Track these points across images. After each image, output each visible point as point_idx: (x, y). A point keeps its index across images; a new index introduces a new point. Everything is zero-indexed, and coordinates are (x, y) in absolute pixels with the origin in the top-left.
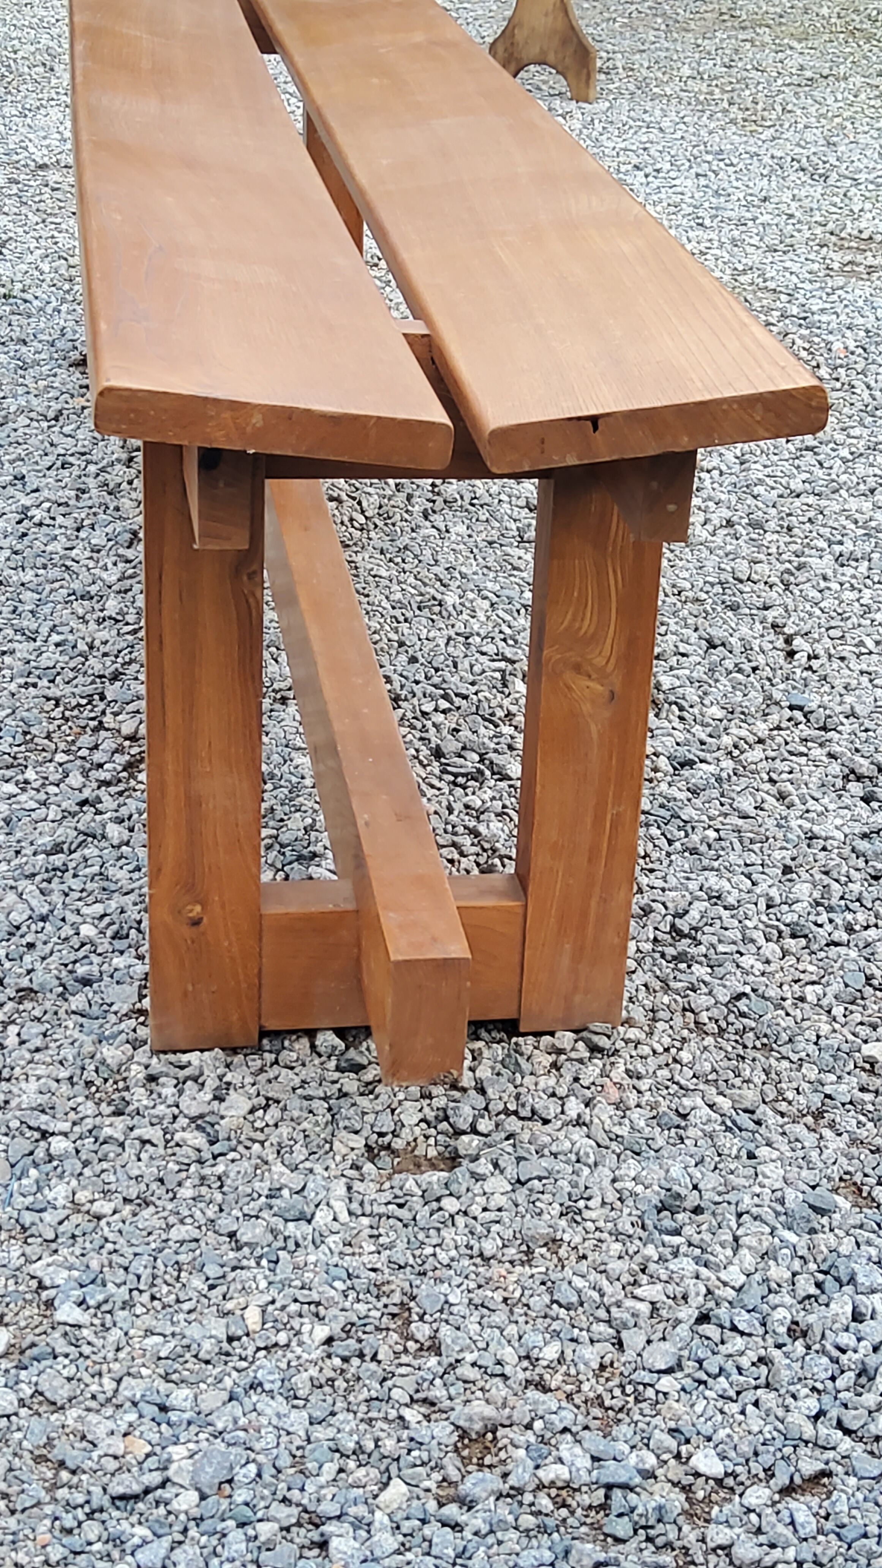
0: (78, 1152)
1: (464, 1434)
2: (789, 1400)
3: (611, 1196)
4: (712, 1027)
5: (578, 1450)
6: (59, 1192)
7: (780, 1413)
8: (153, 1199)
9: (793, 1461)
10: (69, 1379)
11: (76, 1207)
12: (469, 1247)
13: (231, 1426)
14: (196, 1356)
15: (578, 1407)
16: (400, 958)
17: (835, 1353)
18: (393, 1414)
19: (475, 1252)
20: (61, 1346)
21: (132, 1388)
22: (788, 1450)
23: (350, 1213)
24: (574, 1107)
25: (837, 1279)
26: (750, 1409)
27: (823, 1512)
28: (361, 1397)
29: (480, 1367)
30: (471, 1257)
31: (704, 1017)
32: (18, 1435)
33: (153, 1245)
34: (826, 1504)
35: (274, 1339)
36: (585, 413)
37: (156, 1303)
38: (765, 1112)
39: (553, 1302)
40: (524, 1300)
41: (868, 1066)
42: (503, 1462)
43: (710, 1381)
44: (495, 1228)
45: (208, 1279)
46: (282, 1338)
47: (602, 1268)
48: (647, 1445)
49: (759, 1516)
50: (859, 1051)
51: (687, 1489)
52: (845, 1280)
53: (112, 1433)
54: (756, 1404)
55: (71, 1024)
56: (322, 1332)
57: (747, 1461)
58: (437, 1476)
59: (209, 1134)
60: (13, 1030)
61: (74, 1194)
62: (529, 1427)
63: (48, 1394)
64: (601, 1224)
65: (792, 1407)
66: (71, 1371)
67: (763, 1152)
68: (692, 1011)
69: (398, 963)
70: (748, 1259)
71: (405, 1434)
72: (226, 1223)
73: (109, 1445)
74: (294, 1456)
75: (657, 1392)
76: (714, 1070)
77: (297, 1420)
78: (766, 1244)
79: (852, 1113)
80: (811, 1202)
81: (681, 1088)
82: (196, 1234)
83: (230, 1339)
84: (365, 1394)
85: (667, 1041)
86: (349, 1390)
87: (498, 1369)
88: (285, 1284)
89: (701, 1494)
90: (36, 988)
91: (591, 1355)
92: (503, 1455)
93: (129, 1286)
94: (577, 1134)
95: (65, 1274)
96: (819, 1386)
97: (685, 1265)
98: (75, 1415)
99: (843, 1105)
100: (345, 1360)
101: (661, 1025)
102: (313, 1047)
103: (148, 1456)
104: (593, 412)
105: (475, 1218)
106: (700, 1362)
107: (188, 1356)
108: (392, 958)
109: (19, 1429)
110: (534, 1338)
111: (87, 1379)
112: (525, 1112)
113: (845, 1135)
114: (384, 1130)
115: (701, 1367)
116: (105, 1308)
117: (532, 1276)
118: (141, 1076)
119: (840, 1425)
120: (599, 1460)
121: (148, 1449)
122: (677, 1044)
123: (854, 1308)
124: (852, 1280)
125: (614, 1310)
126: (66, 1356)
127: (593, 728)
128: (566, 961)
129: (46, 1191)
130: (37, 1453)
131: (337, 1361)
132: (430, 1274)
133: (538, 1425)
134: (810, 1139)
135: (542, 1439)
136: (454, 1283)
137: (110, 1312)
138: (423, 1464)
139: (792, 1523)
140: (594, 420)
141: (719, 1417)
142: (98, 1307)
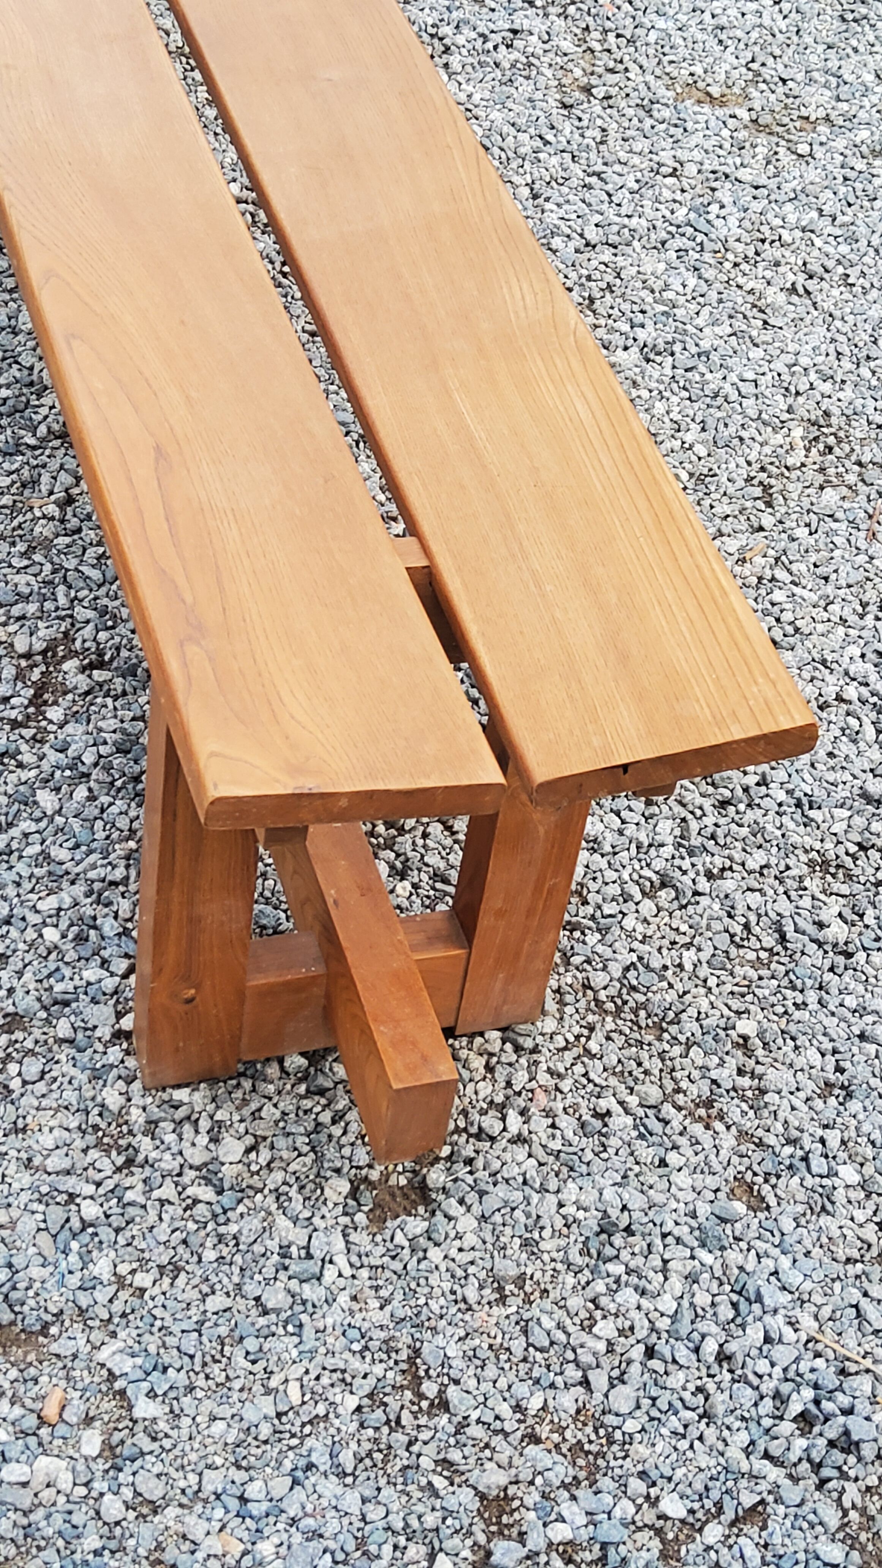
0: (107, 1216)
1: (482, 1497)
2: (726, 1433)
3: (559, 1223)
4: (610, 1006)
5: (575, 1508)
6: (102, 1267)
7: (720, 1446)
8: (182, 1264)
9: (735, 1494)
10: (158, 1476)
11: (120, 1282)
12: (453, 1293)
13: (301, 1514)
14: (256, 1438)
15: (565, 1456)
16: (400, 1086)
17: (755, 1381)
18: (424, 1481)
19: (459, 1298)
20: (146, 1444)
21: (213, 1481)
22: (730, 1484)
23: (351, 1265)
24: (514, 1122)
25: (747, 1299)
26: (697, 1443)
27: (762, 1542)
28: (397, 1468)
29: (484, 1423)
30: (456, 1302)
31: (602, 996)
32: (132, 1542)
33: (195, 1319)
34: (764, 1534)
35: (314, 1413)
36: (619, 763)
37: (210, 1382)
38: (668, 1110)
39: (529, 1345)
40: (505, 1345)
41: (741, 1041)
42: (518, 1522)
43: (663, 1418)
44: (472, 1270)
45: (248, 1353)
46: (321, 1409)
47: (562, 1303)
48: (625, 1493)
49: (717, 1552)
50: (734, 1028)
51: (659, 1532)
52: (753, 1299)
53: (208, 1533)
54: (701, 1438)
55: (63, 1058)
56: (352, 1402)
57: (700, 1495)
58: (469, 1542)
59: (215, 1186)
60: (13, 1068)
61: (115, 1266)
62: (532, 1483)
63: (146, 1496)
64: (554, 1255)
65: (729, 1440)
66: (158, 1468)
67: (673, 1158)
68: (591, 988)
69: (398, 1091)
70: (676, 1284)
71: (438, 1504)
72: (251, 1289)
73: (210, 1547)
74: (357, 1538)
75: (624, 1433)
76: (619, 1061)
77: (351, 1501)
78: (689, 1268)
79: (736, 1101)
80: (717, 1213)
81: (596, 1085)
82: (228, 1302)
83: (279, 1415)
84: (399, 1464)
85: (576, 1030)
86: (385, 1461)
87: (498, 1425)
88: (313, 1352)
89: (671, 1536)
90: (21, 1013)
91: (567, 1401)
92: (517, 1516)
93: (186, 1369)
94: (521, 1152)
95: (130, 1362)
96: (747, 1415)
97: (628, 1297)
98: (173, 1515)
99: (728, 1091)
100: (377, 1429)
101: (569, 1010)
102: (282, 1069)
103: (243, 1555)
104: (625, 761)
105: (453, 1260)
106: (654, 1399)
107: (250, 1439)
108: (395, 1087)
109: (131, 1536)
110: (522, 1390)
111: (175, 1475)
112: (474, 1130)
113: (733, 1128)
114: (361, 1164)
115: (654, 1405)
116: (172, 1394)
117: (507, 1317)
118: (141, 1120)
119: (767, 1456)
120: (591, 1514)
121: (242, 1547)
122: (586, 1032)
123: (766, 1332)
124: (759, 1299)
125: (579, 1351)
126: (151, 1452)
127: (542, 830)
128: (498, 985)
129: (91, 1266)
130: (152, 1558)
131: (370, 1432)
132: (426, 1324)
133: (539, 1480)
134: (706, 1138)
135: (545, 1496)
136: (448, 1334)
137: (177, 1399)
138: (457, 1532)
139: (742, 1556)
140: (625, 767)
141: (674, 1456)
142: (165, 1394)
